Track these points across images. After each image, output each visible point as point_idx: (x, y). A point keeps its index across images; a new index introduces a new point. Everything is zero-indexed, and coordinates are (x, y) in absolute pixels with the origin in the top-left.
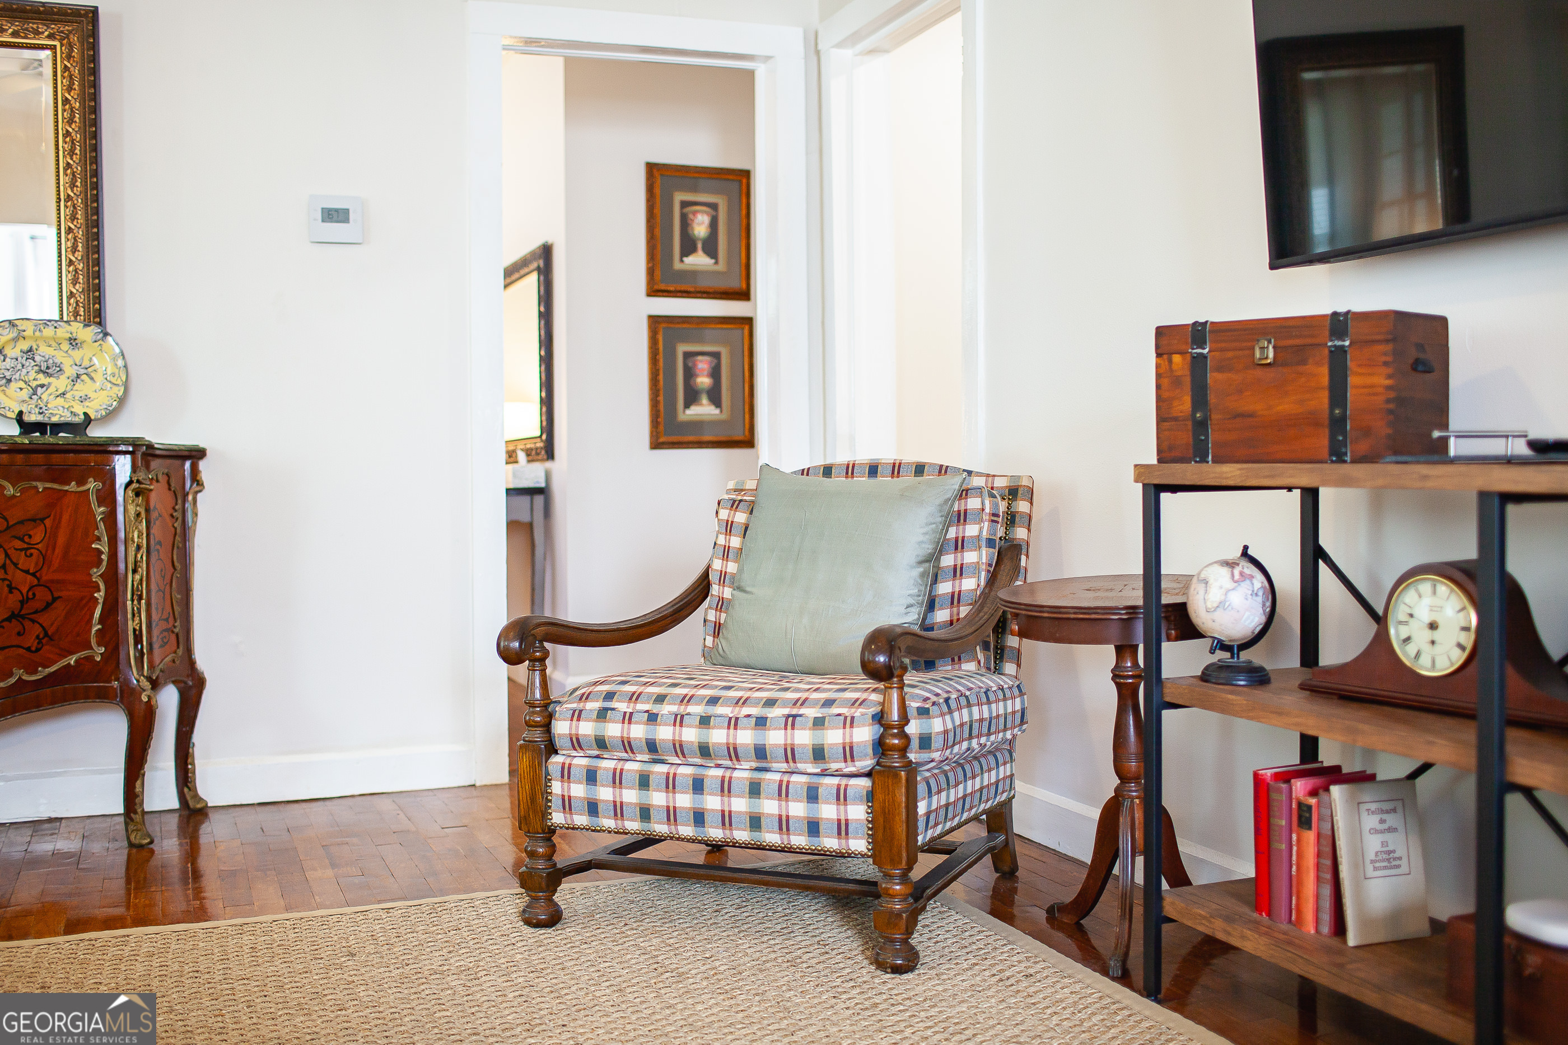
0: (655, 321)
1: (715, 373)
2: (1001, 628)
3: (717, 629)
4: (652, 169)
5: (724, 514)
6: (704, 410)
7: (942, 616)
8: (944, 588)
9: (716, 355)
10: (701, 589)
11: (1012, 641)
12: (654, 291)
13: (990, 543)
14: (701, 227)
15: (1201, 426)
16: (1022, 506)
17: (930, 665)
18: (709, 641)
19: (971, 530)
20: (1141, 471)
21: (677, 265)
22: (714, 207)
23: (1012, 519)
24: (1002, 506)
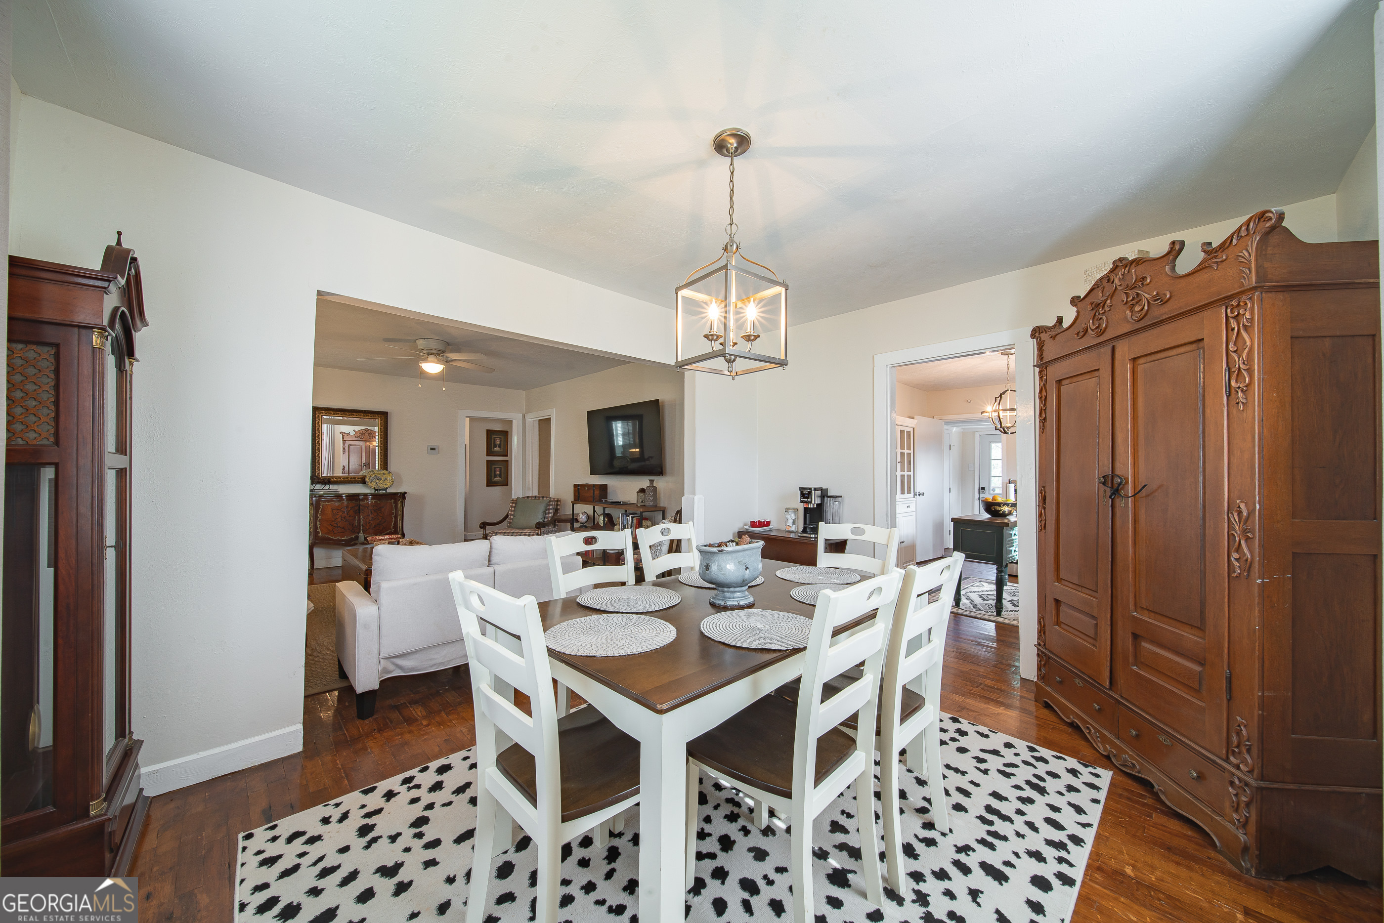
0: (488, 461)
1: (500, 471)
2: (555, 521)
3: (510, 523)
4: (488, 431)
5: (511, 504)
6: (498, 479)
7: (546, 520)
8: (547, 516)
9: (501, 468)
10: (507, 516)
11: (557, 523)
12: (488, 455)
13: (554, 509)
14: (498, 442)
15: (579, 497)
16: (559, 503)
17: (544, 527)
18: (508, 525)
19: (551, 507)
20: (572, 502)
21: (493, 450)
22: (501, 438)
23: (557, 505)
24: (556, 503)
